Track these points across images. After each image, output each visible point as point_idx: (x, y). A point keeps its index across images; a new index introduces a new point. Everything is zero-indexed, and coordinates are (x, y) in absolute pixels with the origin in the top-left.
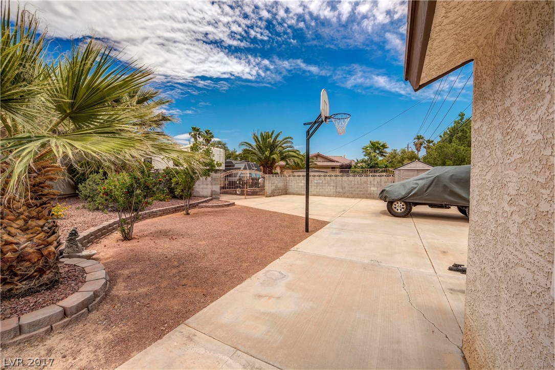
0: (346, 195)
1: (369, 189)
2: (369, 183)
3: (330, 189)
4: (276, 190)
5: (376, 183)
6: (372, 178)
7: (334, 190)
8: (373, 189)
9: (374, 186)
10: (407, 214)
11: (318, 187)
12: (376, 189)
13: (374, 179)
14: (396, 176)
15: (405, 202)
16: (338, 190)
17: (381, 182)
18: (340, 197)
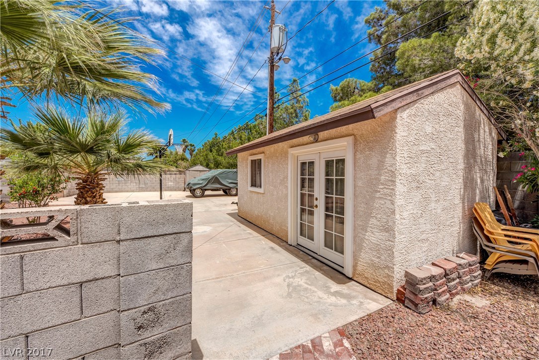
0: (149, 190)
1: (167, 183)
2: (167, 179)
3: (133, 185)
4: (71, 189)
5: (172, 179)
6: (169, 176)
7: (137, 186)
8: (170, 183)
9: (171, 182)
10: (203, 196)
11: (121, 185)
12: (172, 183)
13: (171, 177)
14: (188, 175)
15: (201, 189)
16: (141, 186)
17: (176, 178)
18: (143, 191)
